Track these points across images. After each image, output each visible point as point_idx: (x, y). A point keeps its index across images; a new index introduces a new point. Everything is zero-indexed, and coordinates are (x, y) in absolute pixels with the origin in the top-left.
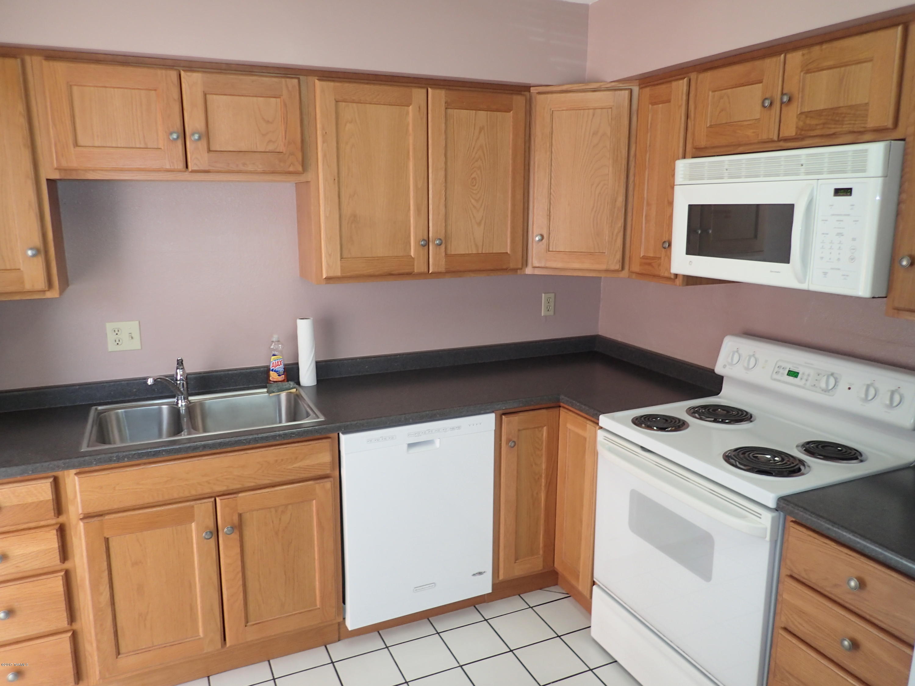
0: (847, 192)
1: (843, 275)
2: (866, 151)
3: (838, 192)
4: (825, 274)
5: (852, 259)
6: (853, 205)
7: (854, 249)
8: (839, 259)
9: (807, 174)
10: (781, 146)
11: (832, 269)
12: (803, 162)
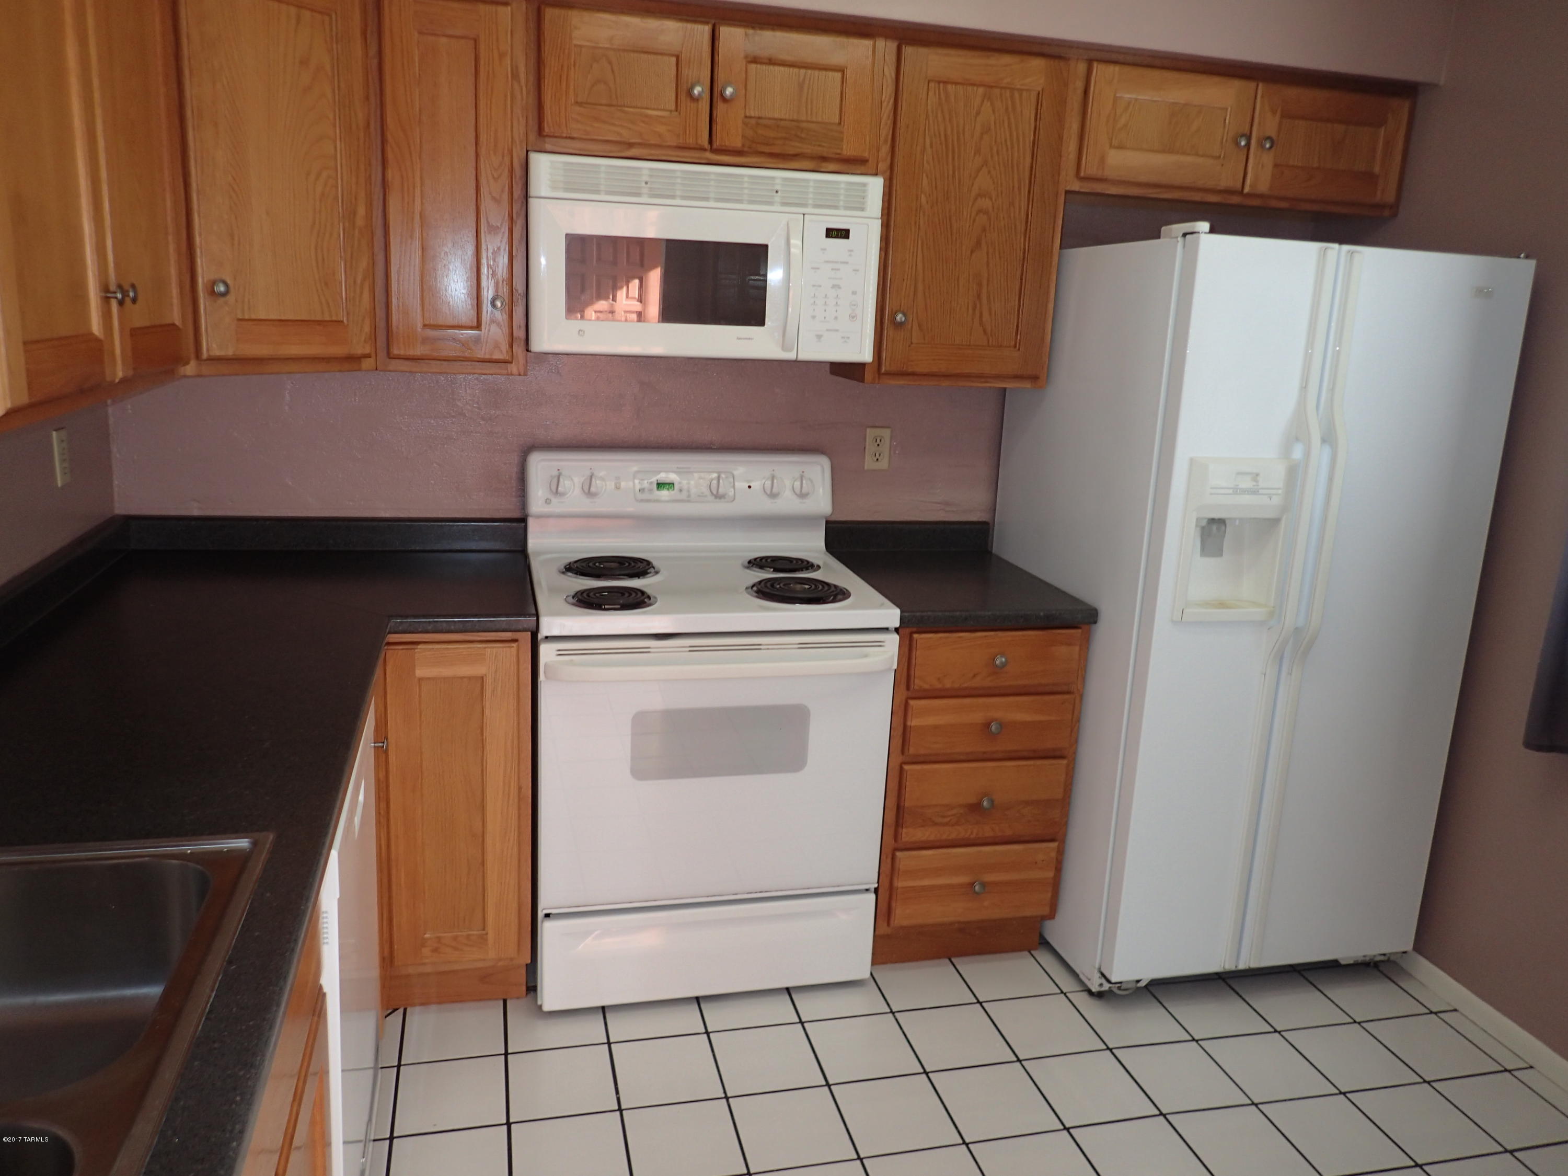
0: (844, 234)
1: (843, 338)
2: (864, 185)
3: (831, 233)
4: (819, 337)
5: (853, 317)
6: (851, 251)
7: (855, 305)
8: (836, 318)
9: (784, 204)
10: (707, 159)
11: (828, 330)
12: (778, 187)
